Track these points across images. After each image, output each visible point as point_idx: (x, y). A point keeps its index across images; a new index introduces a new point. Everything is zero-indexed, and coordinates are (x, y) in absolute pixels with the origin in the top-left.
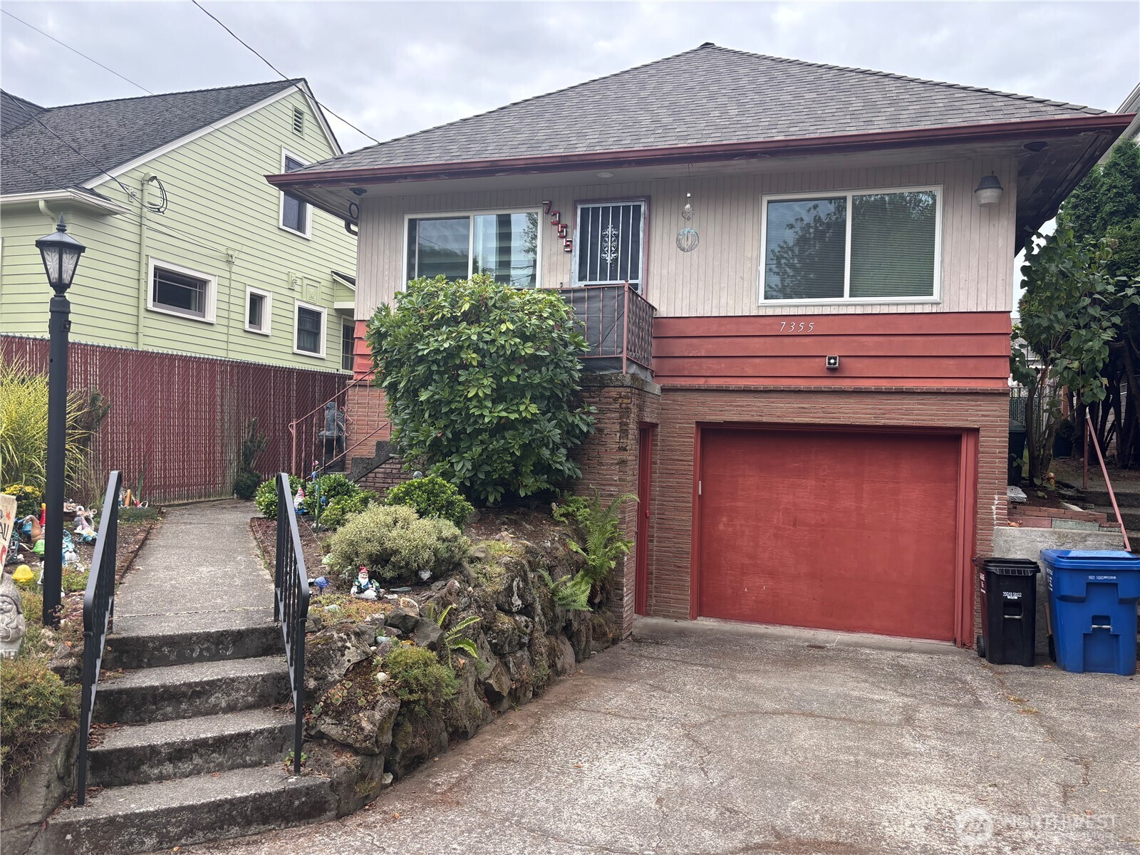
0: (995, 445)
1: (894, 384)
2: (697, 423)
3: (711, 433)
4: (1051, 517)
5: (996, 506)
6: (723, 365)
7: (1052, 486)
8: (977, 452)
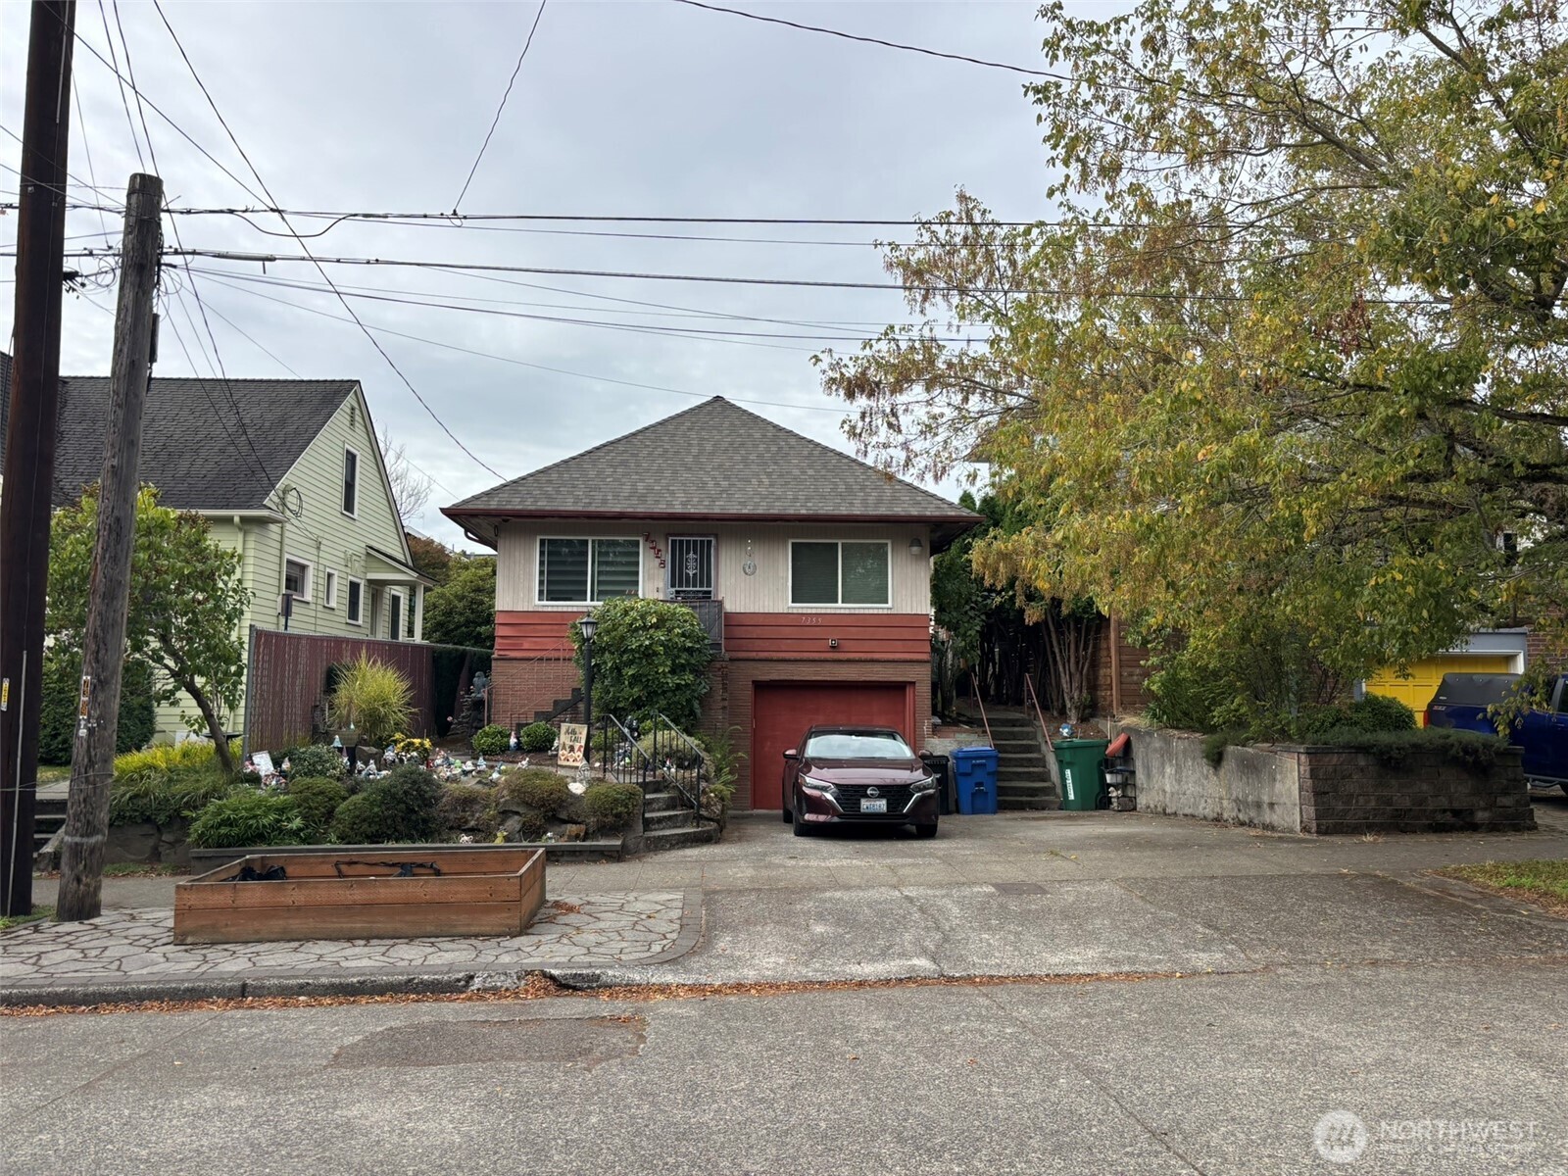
0: (924, 690)
1: (869, 656)
2: (753, 682)
3: (760, 687)
4: (954, 732)
5: (926, 728)
6: (767, 644)
7: (954, 715)
8: (914, 696)
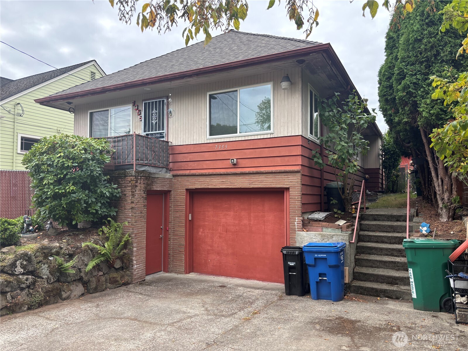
1: (257, 169)
2: (187, 190)
4: (323, 227)
5: (297, 222)
6: (196, 165)
8: (289, 198)
